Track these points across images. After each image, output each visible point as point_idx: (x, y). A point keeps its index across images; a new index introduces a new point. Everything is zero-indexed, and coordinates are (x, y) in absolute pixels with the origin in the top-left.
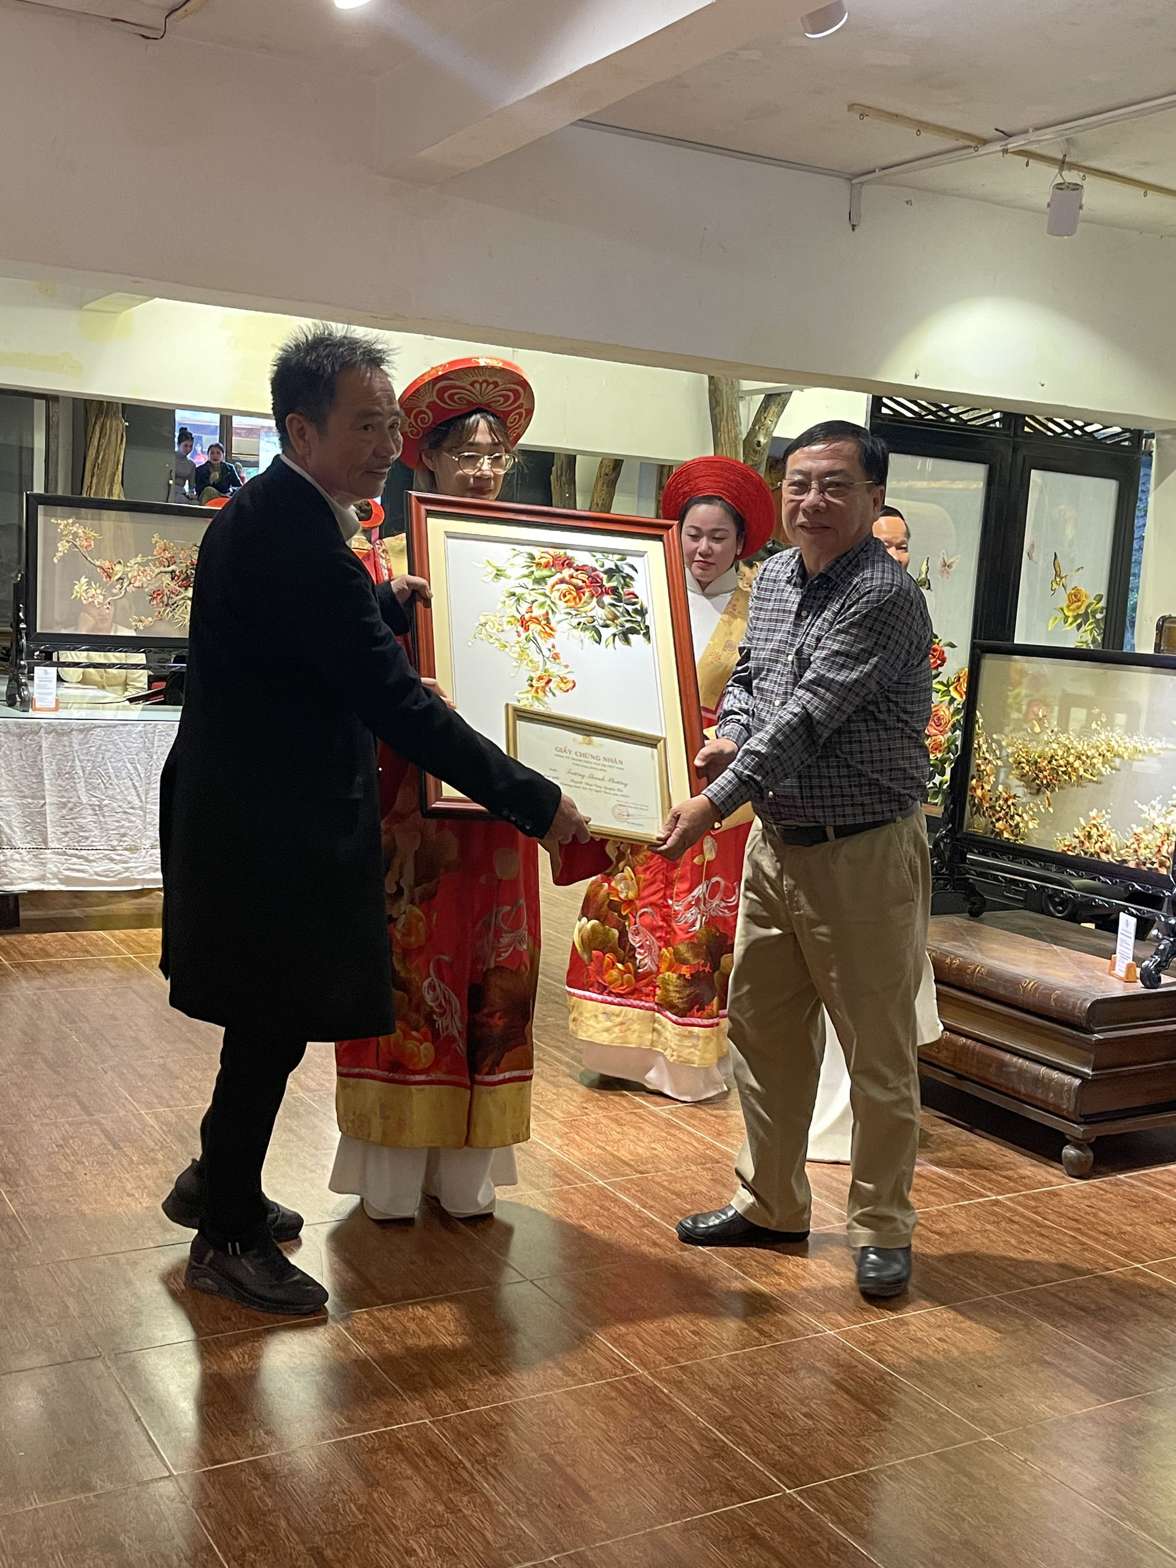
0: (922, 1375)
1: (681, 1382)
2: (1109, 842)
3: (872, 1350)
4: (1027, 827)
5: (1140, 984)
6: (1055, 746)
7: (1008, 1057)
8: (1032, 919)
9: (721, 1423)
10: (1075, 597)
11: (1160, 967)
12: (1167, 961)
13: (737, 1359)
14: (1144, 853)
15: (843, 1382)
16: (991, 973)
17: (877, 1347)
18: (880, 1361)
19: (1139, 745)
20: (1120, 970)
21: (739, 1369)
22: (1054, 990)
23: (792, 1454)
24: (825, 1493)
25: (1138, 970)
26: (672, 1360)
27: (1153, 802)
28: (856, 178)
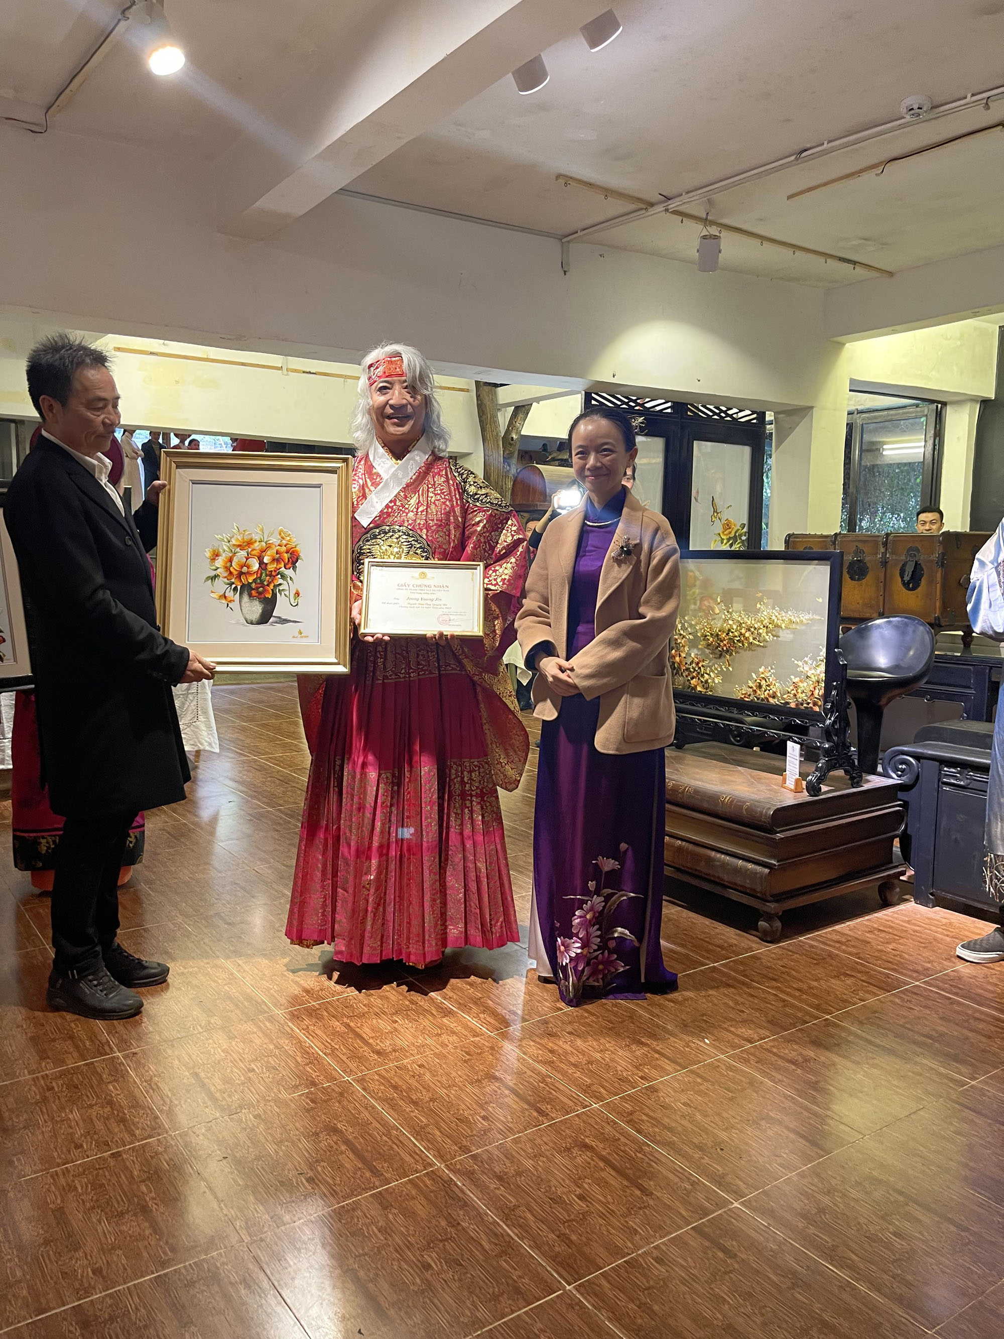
0: (673, 1143)
1: (473, 1172)
2: (774, 690)
3: (631, 1120)
4: (714, 682)
5: (806, 793)
6: (731, 622)
7: (713, 854)
8: (720, 748)
9: (508, 1214)
10: (728, 526)
11: (820, 780)
12: (824, 775)
13: (520, 1142)
14: (802, 697)
15: (610, 1158)
16: (697, 791)
17: (635, 1117)
18: (639, 1132)
19: (792, 618)
20: (790, 783)
21: (522, 1153)
22: (745, 802)
23: (569, 1242)
24: (600, 1286)
25: (804, 783)
26: (465, 1149)
27: (806, 659)
28: (565, 238)
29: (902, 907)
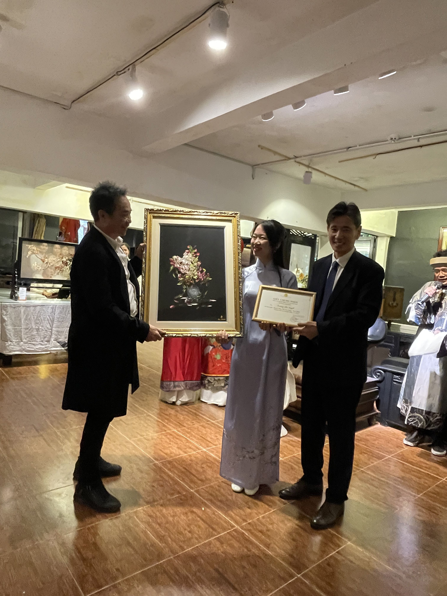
1: (251, 530)
9: (268, 547)
10: (301, 275)
21: (266, 522)
24: (310, 575)
28: (254, 166)
29: (376, 426)
